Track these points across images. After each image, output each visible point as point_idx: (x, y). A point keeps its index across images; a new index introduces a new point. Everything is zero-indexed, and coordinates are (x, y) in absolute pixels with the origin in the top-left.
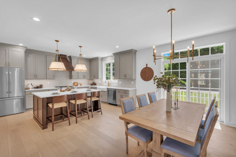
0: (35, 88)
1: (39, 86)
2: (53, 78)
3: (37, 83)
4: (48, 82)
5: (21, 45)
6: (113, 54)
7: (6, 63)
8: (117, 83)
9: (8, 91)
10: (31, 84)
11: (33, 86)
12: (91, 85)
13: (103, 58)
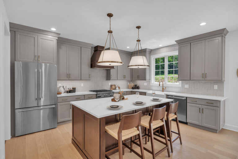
0: (67, 92)
1: (72, 89)
2: (89, 79)
3: (69, 85)
4: (82, 85)
5: (53, 29)
6: (175, 41)
7: (35, 56)
8: (181, 86)
9: (36, 97)
10: (63, 87)
11: (65, 89)
12: (133, 88)
13: (152, 50)
